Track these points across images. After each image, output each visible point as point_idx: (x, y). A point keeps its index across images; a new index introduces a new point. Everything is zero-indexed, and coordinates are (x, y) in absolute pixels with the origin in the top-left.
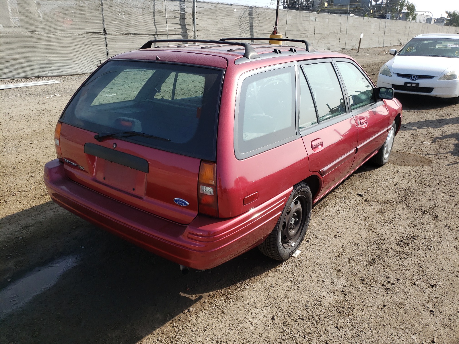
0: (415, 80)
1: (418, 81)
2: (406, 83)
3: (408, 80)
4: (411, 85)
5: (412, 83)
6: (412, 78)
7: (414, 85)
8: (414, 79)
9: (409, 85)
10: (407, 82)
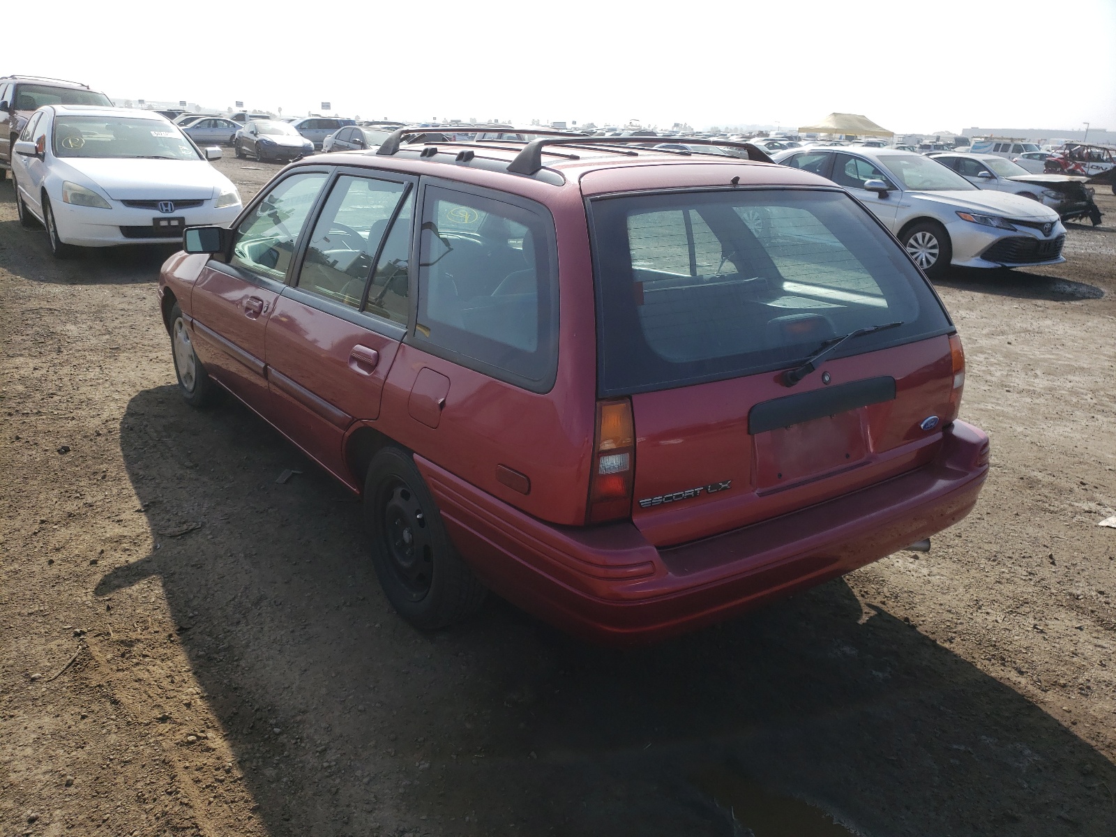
0: (172, 211)
1: (179, 213)
2: (156, 220)
3: (157, 214)
4: (169, 223)
5: (169, 219)
6: (164, 209)
7: (175, 223)
8: (169, 208)
9: (164, 223)
10: (157, 218)
